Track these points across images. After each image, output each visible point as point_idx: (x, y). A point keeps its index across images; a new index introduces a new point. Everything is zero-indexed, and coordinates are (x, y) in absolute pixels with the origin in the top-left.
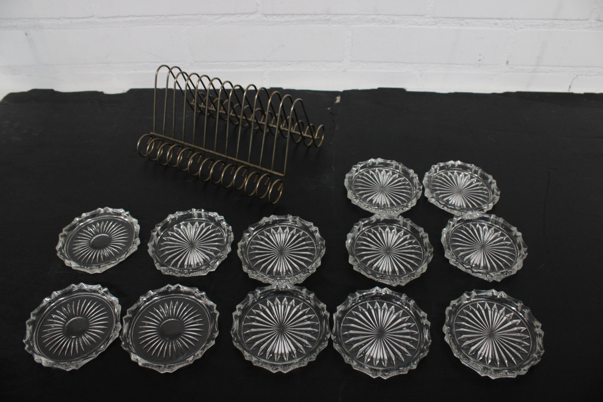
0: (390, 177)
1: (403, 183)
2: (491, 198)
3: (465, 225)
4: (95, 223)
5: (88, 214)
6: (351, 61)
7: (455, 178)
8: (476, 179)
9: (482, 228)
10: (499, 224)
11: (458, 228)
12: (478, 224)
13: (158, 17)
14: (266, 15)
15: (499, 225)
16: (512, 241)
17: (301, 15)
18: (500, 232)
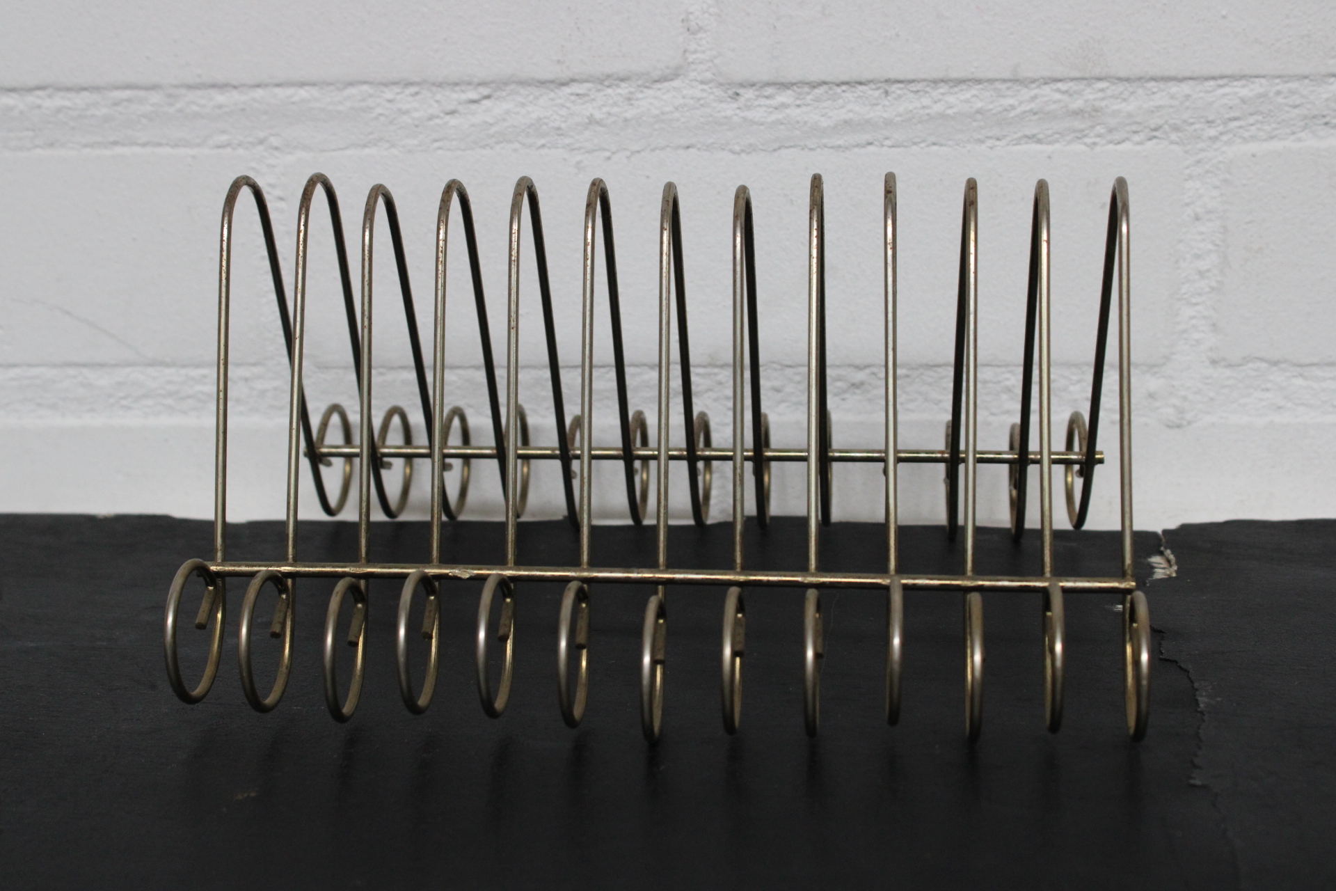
6: (1214, 362)
13: (127, 94)
14: (734, 89)
17: (935, 82)
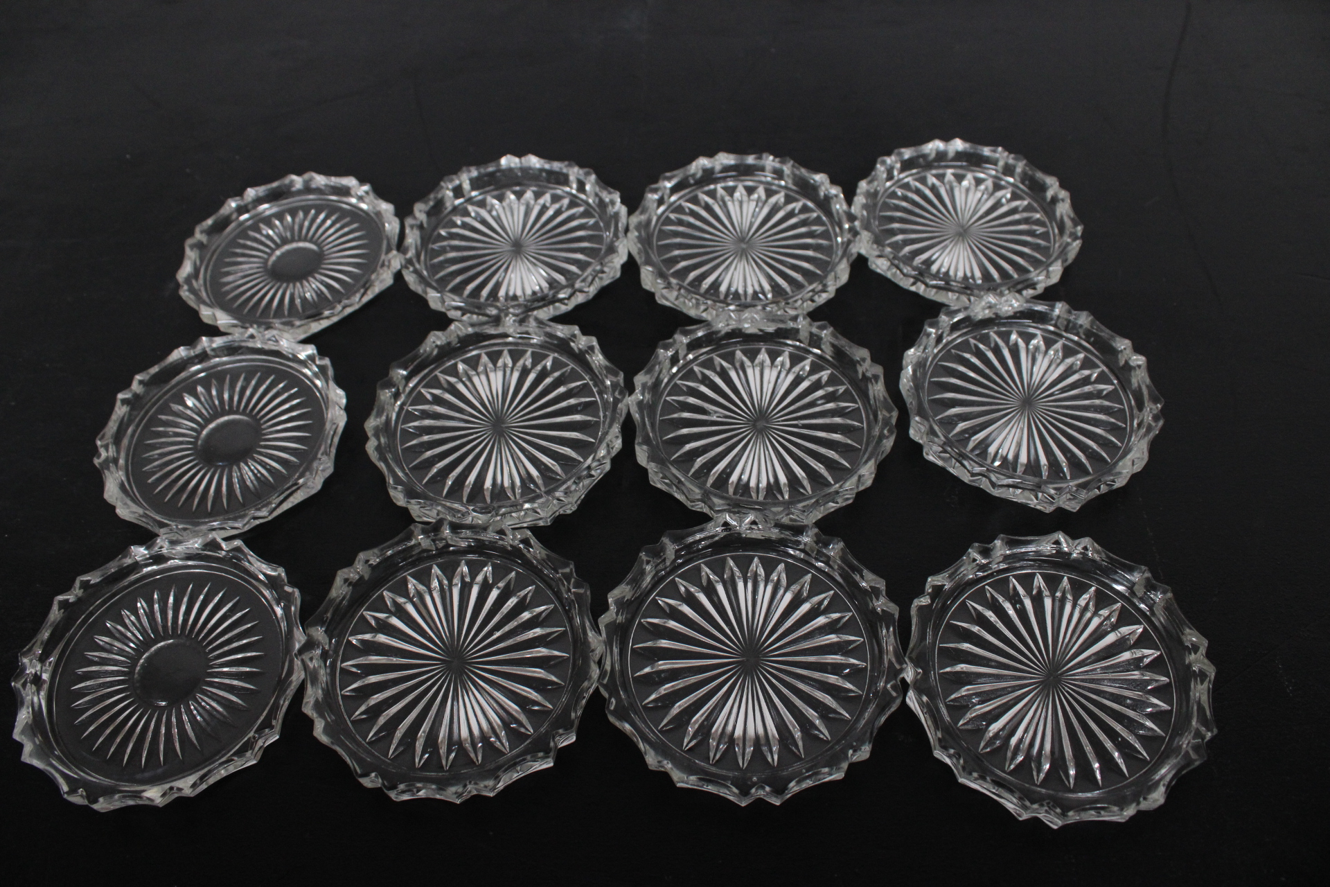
0: (760, 204)
1: (803, 217)
2: (1057, 245)
3: (974, 338)
4: (279, 217)
5: (261, 190)
7: (947, 191)
8: (1010, 190)
9: (1027, 344)
10: (1080, 330)
11: (954, 348)
12: (1014, 332)
15: (1077, 334)
16: (1115, 382)
18: (1081, 356)
